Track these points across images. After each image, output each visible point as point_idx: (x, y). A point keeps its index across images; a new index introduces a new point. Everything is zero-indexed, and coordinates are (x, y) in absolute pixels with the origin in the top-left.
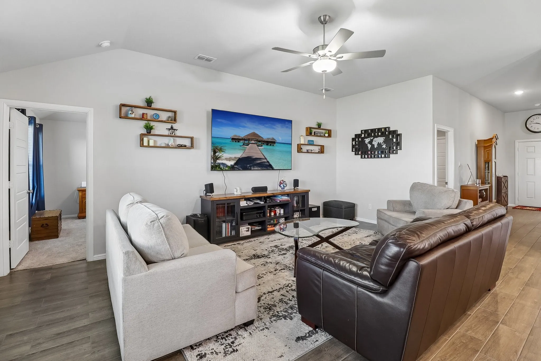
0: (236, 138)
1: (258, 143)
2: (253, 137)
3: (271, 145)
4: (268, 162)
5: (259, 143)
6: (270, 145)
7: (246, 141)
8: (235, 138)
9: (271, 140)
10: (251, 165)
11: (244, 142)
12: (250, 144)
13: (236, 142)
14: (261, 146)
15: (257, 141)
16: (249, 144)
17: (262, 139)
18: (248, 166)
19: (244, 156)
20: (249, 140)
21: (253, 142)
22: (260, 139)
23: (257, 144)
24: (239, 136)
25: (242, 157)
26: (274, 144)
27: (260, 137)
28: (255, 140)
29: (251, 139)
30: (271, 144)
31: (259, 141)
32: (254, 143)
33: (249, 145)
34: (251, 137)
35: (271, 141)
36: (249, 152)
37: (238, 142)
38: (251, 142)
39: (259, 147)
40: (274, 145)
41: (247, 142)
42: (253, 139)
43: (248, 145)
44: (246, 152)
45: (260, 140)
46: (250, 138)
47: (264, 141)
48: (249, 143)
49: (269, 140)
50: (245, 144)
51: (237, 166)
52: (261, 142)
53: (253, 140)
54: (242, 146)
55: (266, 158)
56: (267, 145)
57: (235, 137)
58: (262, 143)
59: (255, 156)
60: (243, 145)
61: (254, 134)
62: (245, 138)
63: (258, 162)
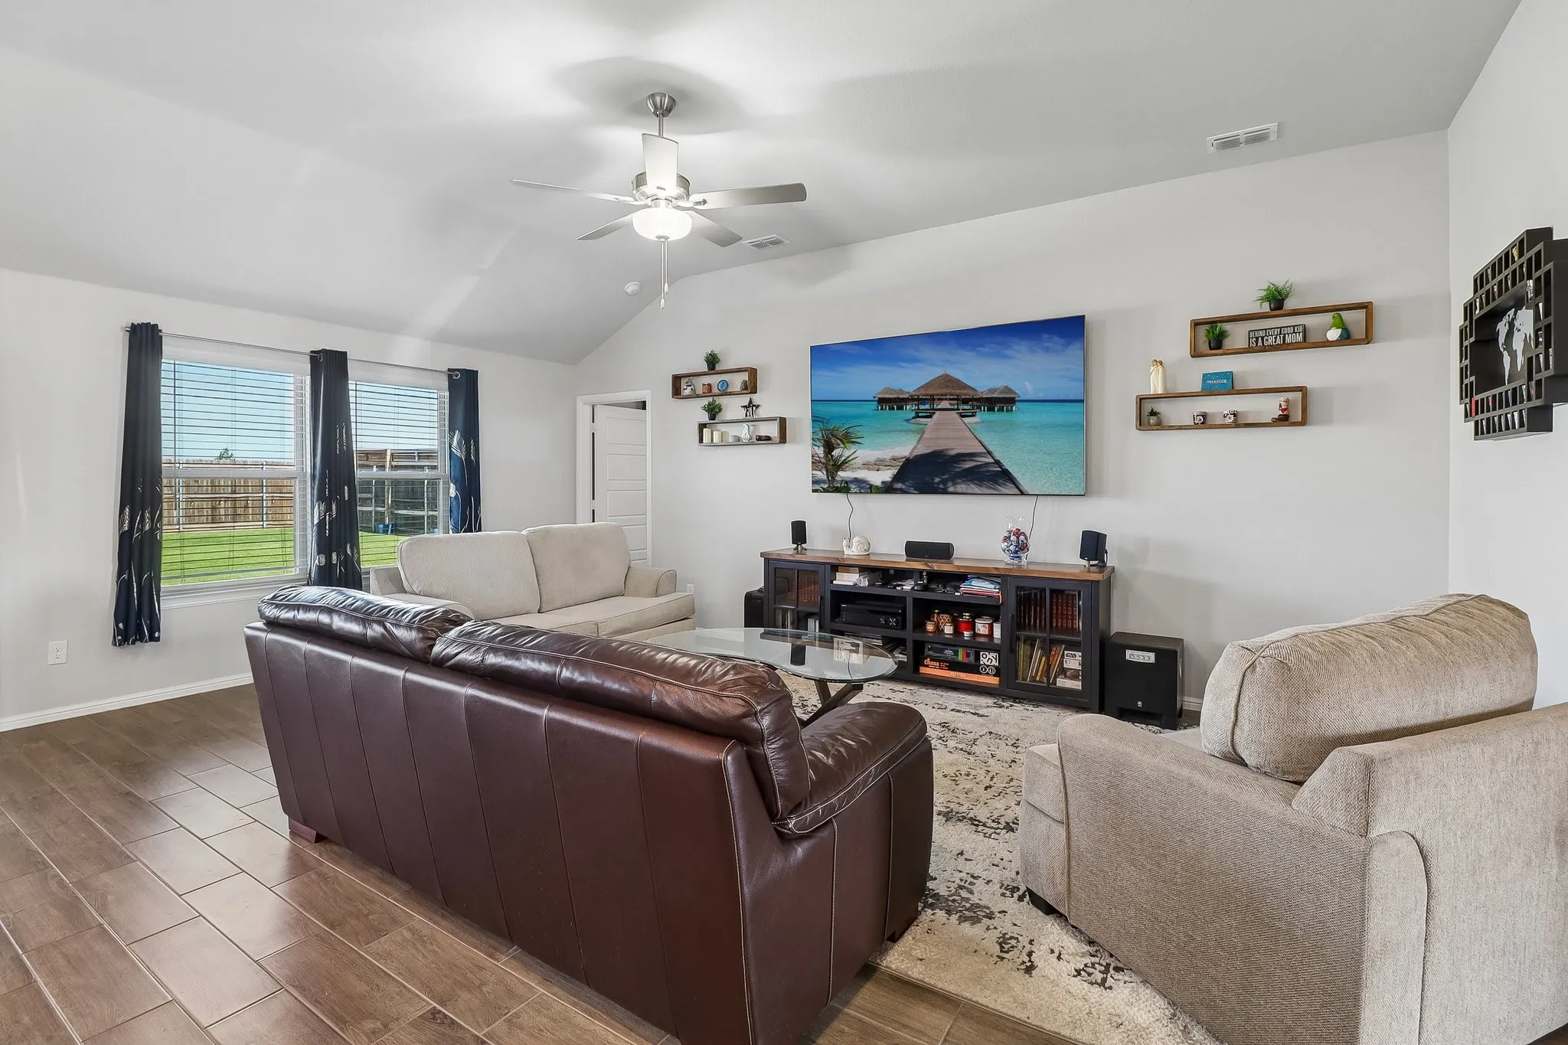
0: (891, 396)
1: (961, 407)
2: (944, 391)
3: (1001, 410)
4: (998, 463)
5: (965, 407)
6: (998, 410)
7: (923, 405)
8: (887, 396)
9: (1001, 393)
10: (946, 476)
11: (918, 409)
12: (937, 412)
13: (893, 409)
14: (973, 416)
15: (957, 399)
16: (934, 413)
17: (971, 392)
18: (937, 480)
19: (922, 450)
20: (932, 399)
21: (945, 404)
22: (966, 395)
23: (958, 409)
24: (902, 392)
25: (914, 454)
26: (1012, 407)
27: (966, 387)
28: (950, 399)
29: (938, 395)
30: (1003, 407)
31: (965, 401)
32: (950, 407)
33: (935, 417)
34: (938, 391)
35: (1001, 396)
36: (937, 438)
37: (900, 408)
38: (939, 407)
39: (966, 420)
40: (1011, 410)
41: (927, 407)
42: (946, 395)
43: (930, 417)
44: (926, 438)
45: (967, 397)
46: (934, 392)
47: (979, 400)
48: (933, 409)
49: (993, 396)
50: (920, 414)
51: (903, 483)
52: (970, 403)
53: (946, 399)
54: (914, 420)
55: (989, 453)
56: (991, 409)
57: (887, 393)
58: (973, 406)
59: (956, 448)
60: (914, 418)
61: (947, 381)
62: (918, 394)
63: (967, 466)
